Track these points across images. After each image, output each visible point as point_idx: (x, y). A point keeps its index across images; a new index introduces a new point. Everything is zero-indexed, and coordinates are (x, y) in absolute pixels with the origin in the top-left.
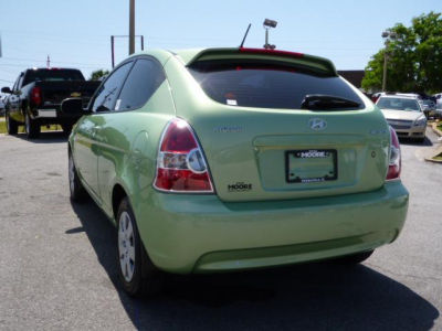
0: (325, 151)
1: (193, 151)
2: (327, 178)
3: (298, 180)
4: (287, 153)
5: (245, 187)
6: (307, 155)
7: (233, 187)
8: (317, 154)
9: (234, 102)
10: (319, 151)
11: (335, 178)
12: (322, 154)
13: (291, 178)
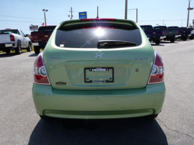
0: (106, 68)
1: (42, 67)
2: (107, 81)
3: (91, 82)
4: (85, 69)
5: (63, 83)
6: (95, 70)
7: (58, 83)
8: (101, 70)
9: (63, 45)
10: (103, 68)
11: (113, 81)
12: (104, 70)
13: (87, 80)
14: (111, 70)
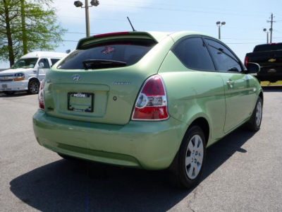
0: (86, 94)
2: (87, 111)
3: (72, 109)
4: (68, 94)
6: (76, 95)
8: (82, 95)
10: (83, 93)
11: (92, 111)
12: (84, 96)
14: (91, 96)
